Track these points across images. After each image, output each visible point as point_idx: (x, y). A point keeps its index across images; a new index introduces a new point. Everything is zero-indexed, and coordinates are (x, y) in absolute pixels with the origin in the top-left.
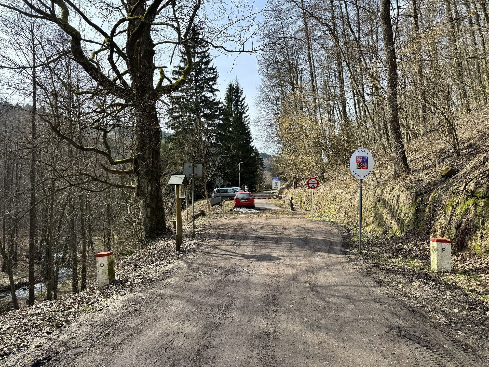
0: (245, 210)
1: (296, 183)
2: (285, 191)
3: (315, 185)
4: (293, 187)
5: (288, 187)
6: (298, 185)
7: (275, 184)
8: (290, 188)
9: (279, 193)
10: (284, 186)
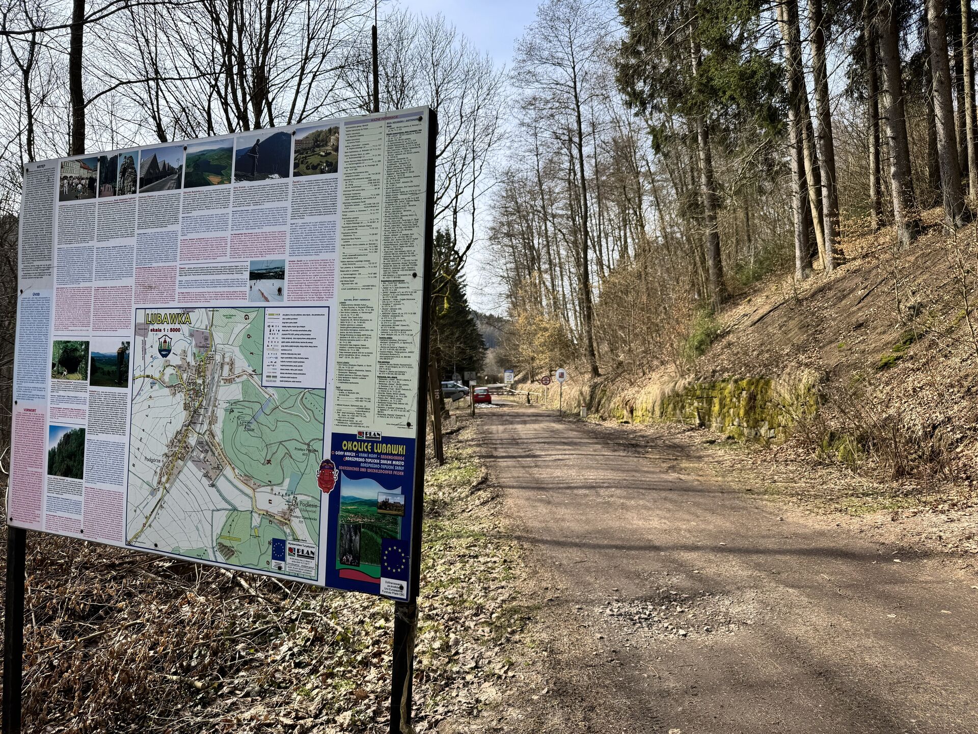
0: (483, 406)
1: (531, 376)
2: (520, 386)
4: (529, 381)
5: (524, 380)
6: (534, 379)
7: (509, 378)
8: (525, 383)
9: (512, 388)
10: (516, 378)
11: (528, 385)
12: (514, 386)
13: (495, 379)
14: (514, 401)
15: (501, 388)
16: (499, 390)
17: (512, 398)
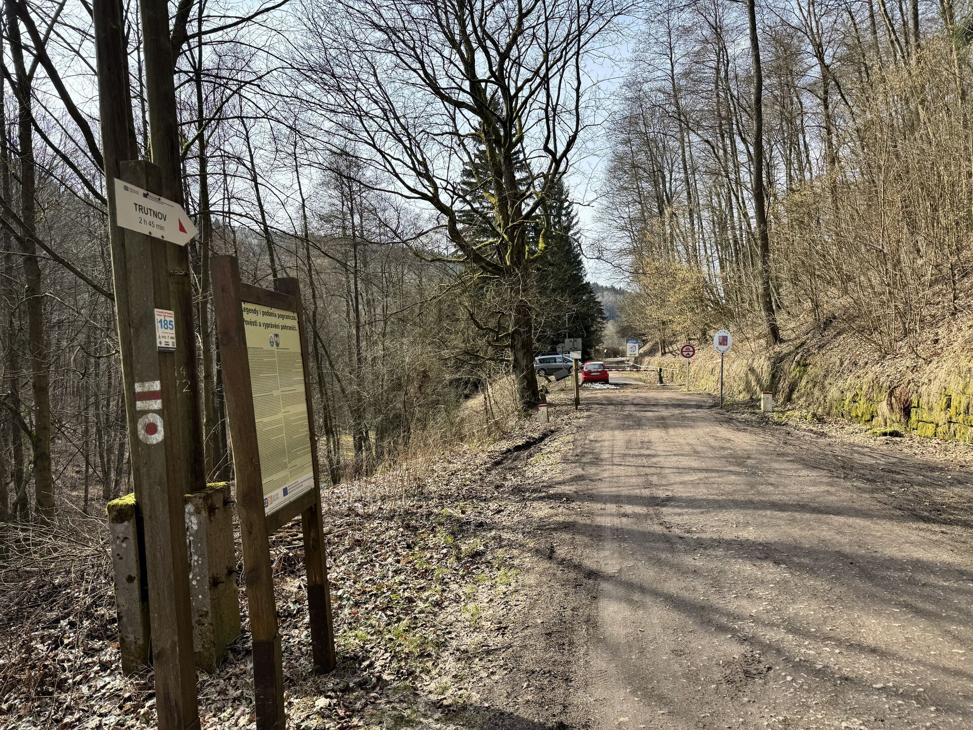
0: (598, 386)
1: (663, 346)
2: (647, 359)
3: (691, 353)
4: (660, 354)
5: (651, 352)
6: (667, 350)
7: (631, 349)
8: (654, 355)
9: (636, 362)
10: (641, 351)
11: (658, 357)
12: (638, 360)
13: (615, 353)
14: (640, 380)
15: (622, 362)
16: (620, 366)
17: (636, 375)
